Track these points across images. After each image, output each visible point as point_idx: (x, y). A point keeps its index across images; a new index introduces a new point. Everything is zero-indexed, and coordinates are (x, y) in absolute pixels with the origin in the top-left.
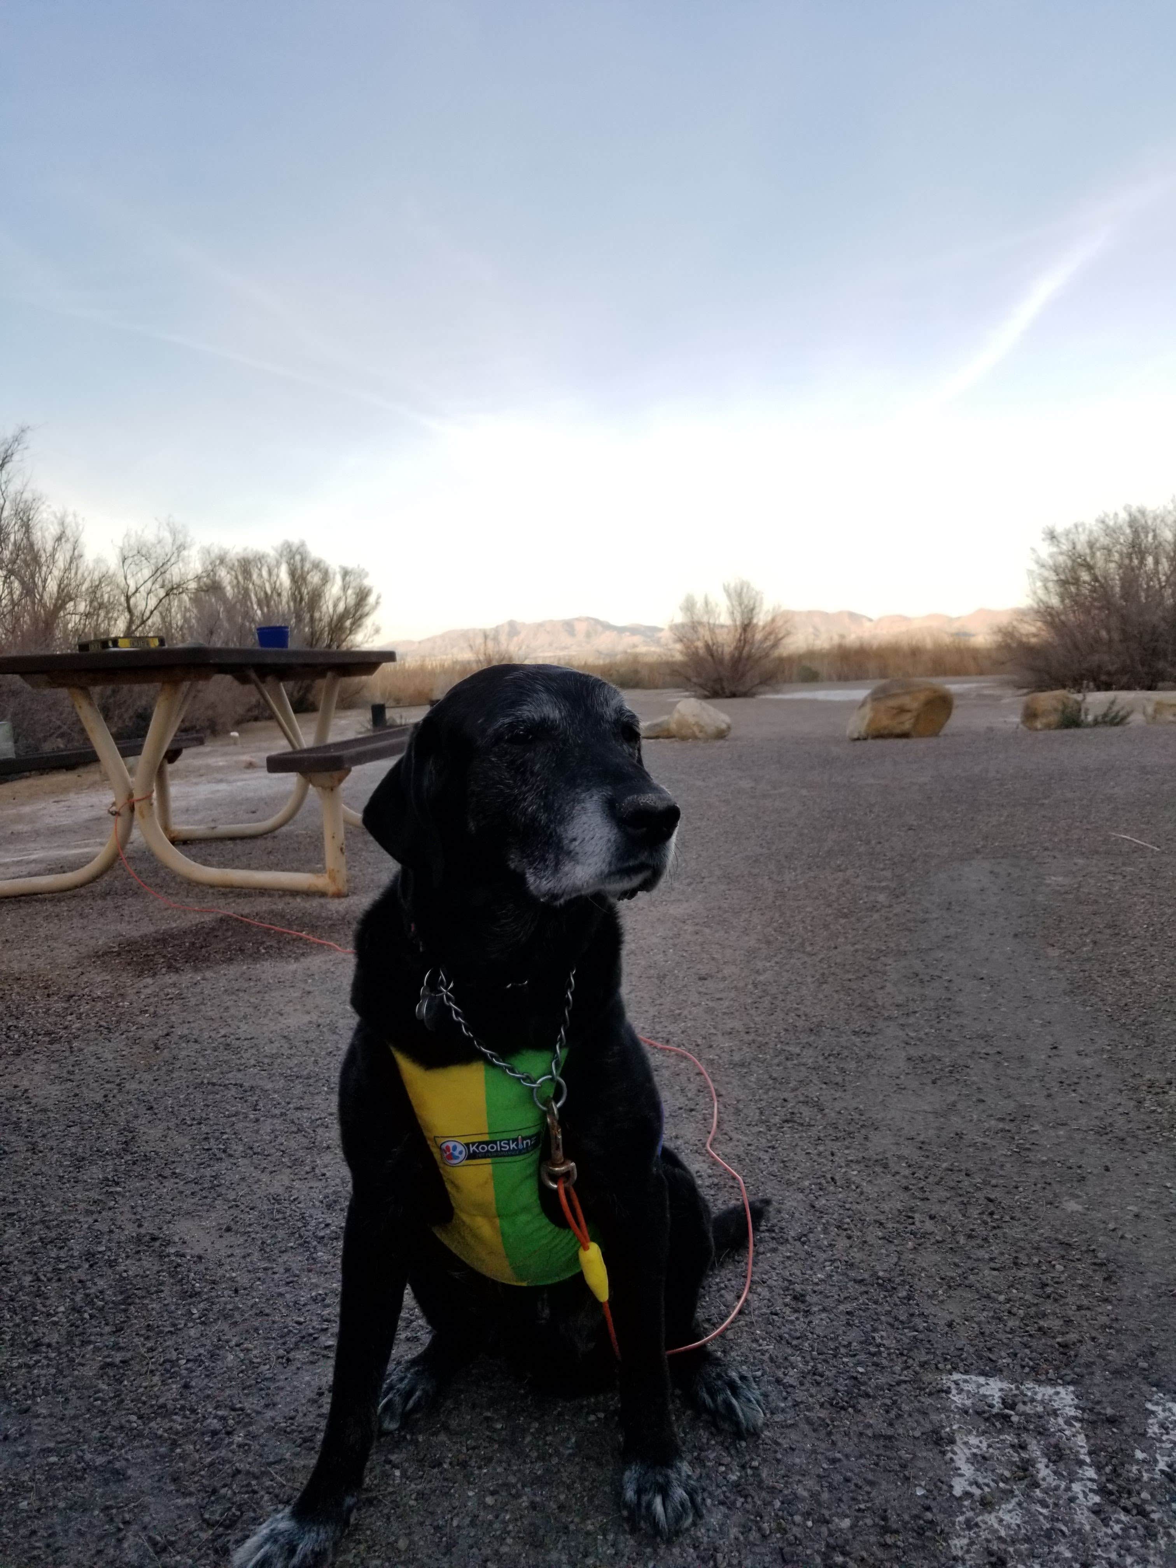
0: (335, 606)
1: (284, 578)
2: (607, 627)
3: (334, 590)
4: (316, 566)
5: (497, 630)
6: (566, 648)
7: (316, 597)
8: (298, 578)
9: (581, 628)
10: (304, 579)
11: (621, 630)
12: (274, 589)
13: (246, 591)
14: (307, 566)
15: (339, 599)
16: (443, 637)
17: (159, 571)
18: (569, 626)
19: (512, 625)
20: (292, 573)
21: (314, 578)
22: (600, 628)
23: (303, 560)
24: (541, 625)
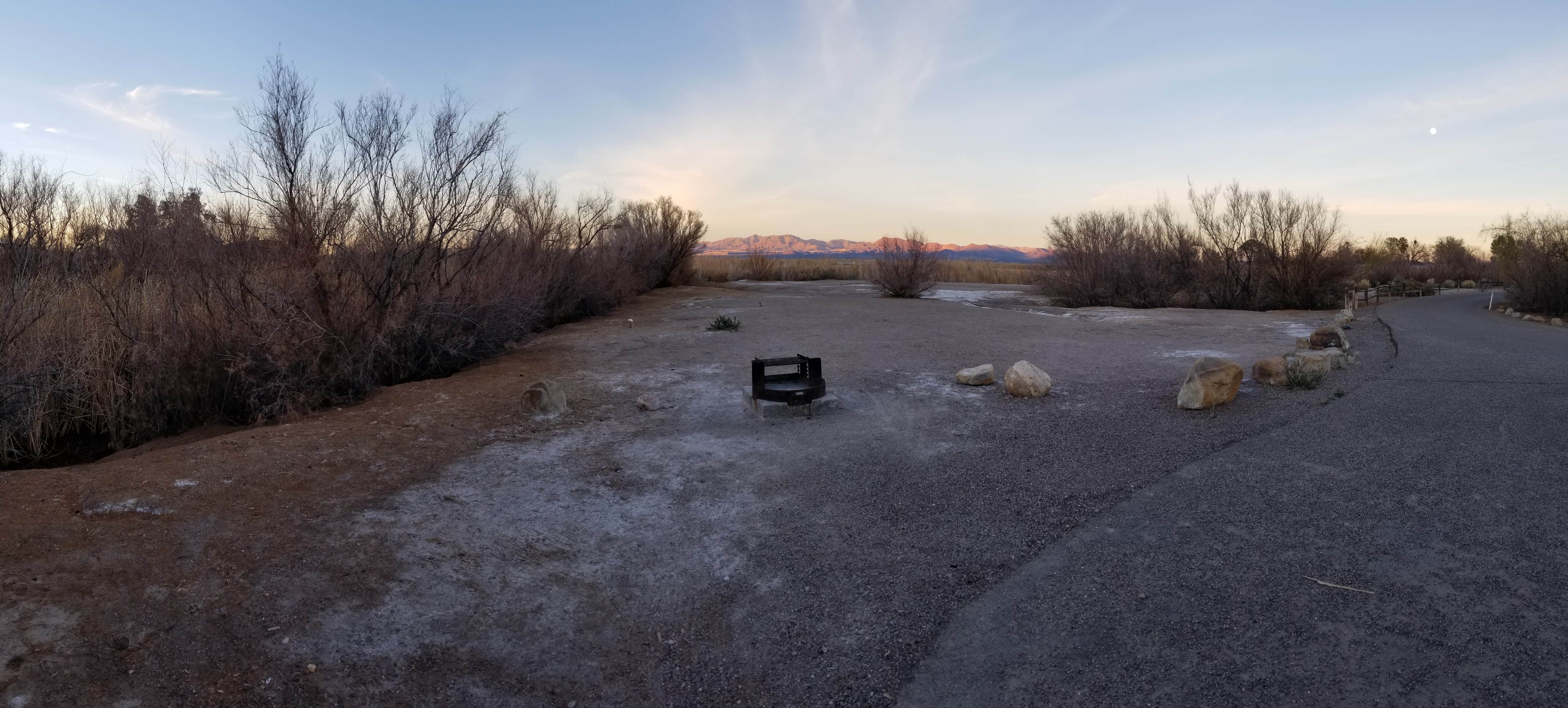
0: (684, 232)
1: (660, 216)
2: (799, 239)
3: (684, 223)
4: (676, 209)
5: (749, 239)
6: (779, 249)
7: (675, 225)
8: (666, 215)
9: (787, 240)
10: (669, 216)
11: (806, 242)
12: (654, 221)
13: (640, 221)
14: (672, 209)
15: (686, 228)
16: (724, 241)
17: (598, 214)
18: (782, 238)
19: (755, 236)
20: (664, 213)
21: (675, 216)
22: (795, 241)
23: (669, 207)
24: (769, 237)
